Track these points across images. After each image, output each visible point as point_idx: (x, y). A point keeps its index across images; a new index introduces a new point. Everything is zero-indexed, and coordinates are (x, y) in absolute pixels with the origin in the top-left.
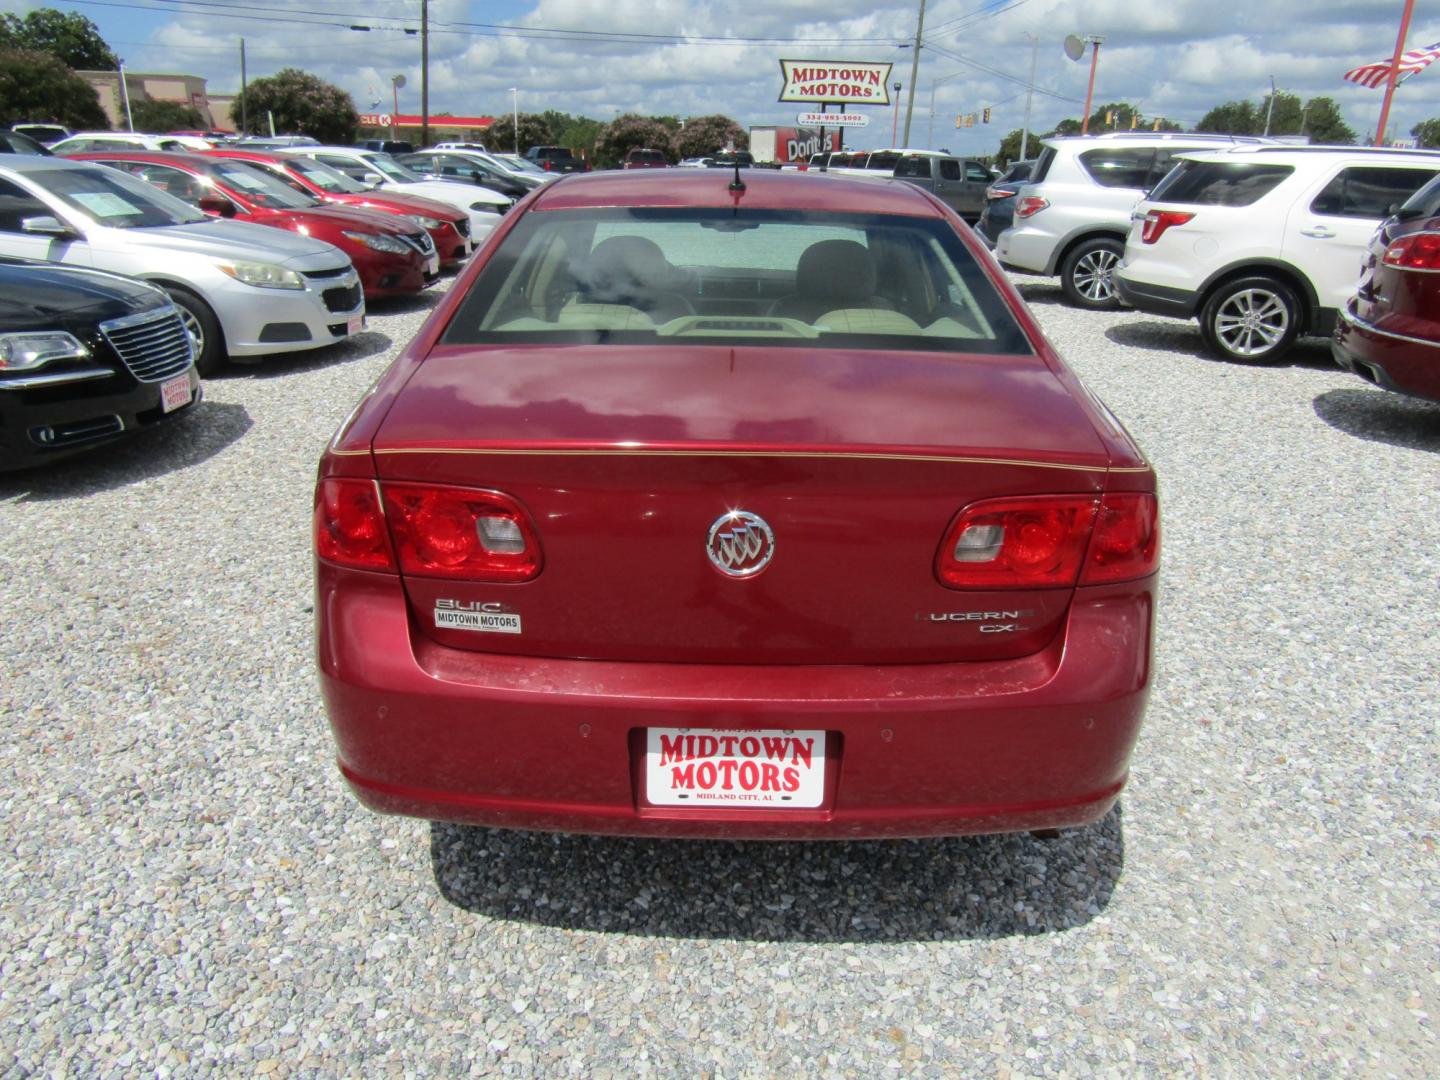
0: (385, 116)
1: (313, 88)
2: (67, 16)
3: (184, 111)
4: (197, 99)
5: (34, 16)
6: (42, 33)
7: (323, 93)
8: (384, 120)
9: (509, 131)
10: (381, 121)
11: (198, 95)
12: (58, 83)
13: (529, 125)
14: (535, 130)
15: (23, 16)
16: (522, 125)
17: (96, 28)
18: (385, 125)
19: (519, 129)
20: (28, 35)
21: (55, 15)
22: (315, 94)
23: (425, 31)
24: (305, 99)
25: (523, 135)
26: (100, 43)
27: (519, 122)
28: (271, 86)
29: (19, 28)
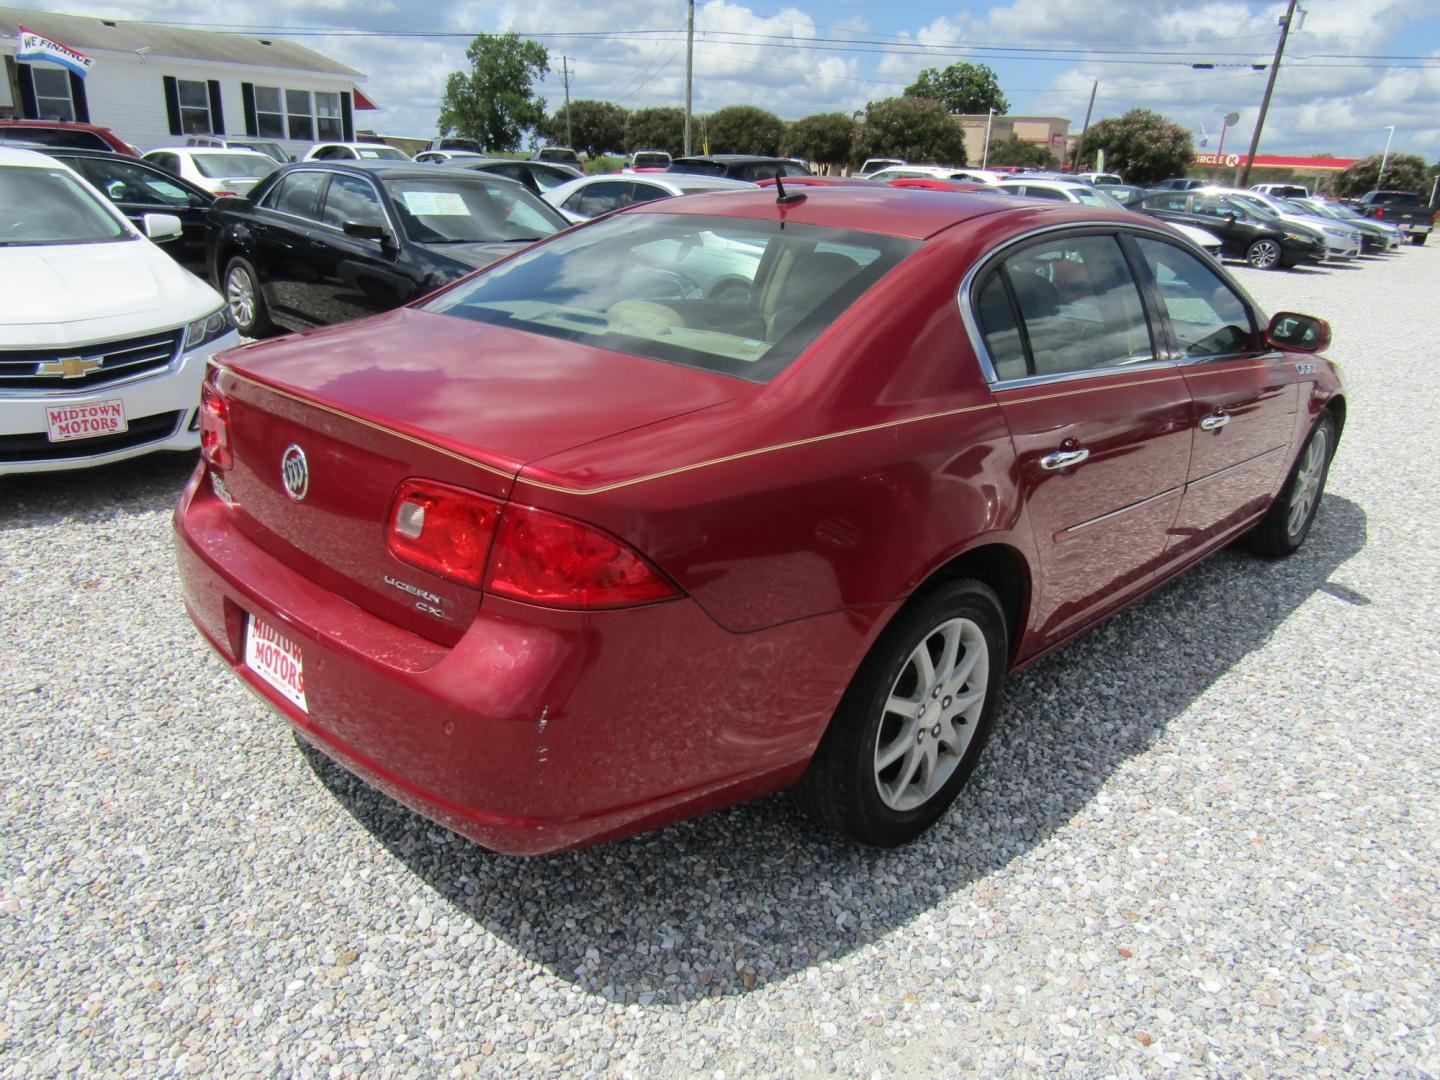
0: (1233, 156)
1: (1154, 128)
2: (975, 68)
3: (1037, 150)
4: (1056, 139)
5: (950, 70)
6: (954, 84)
7: (1163, 132)
8: (1232, 160)
9: (1371, 173)
10: (1227, 162)
11: (1059, 135)
12: (935, 124)
13: (1399, 168)
14: (1407, 173)
15: (941, 70)
16: (1391, 167)
17: (995, 78)
18: (1232, 165)
19: (1385, 172)
20: (941, 86)
21: (967, 68)
22: (1155, 134)
23: (1276, 65)
24: (1143, 139)
25: (1389, 179)
26: (996, 90)
27: (1388, 163)
28: (1112, 126)
29: (936, 80)
